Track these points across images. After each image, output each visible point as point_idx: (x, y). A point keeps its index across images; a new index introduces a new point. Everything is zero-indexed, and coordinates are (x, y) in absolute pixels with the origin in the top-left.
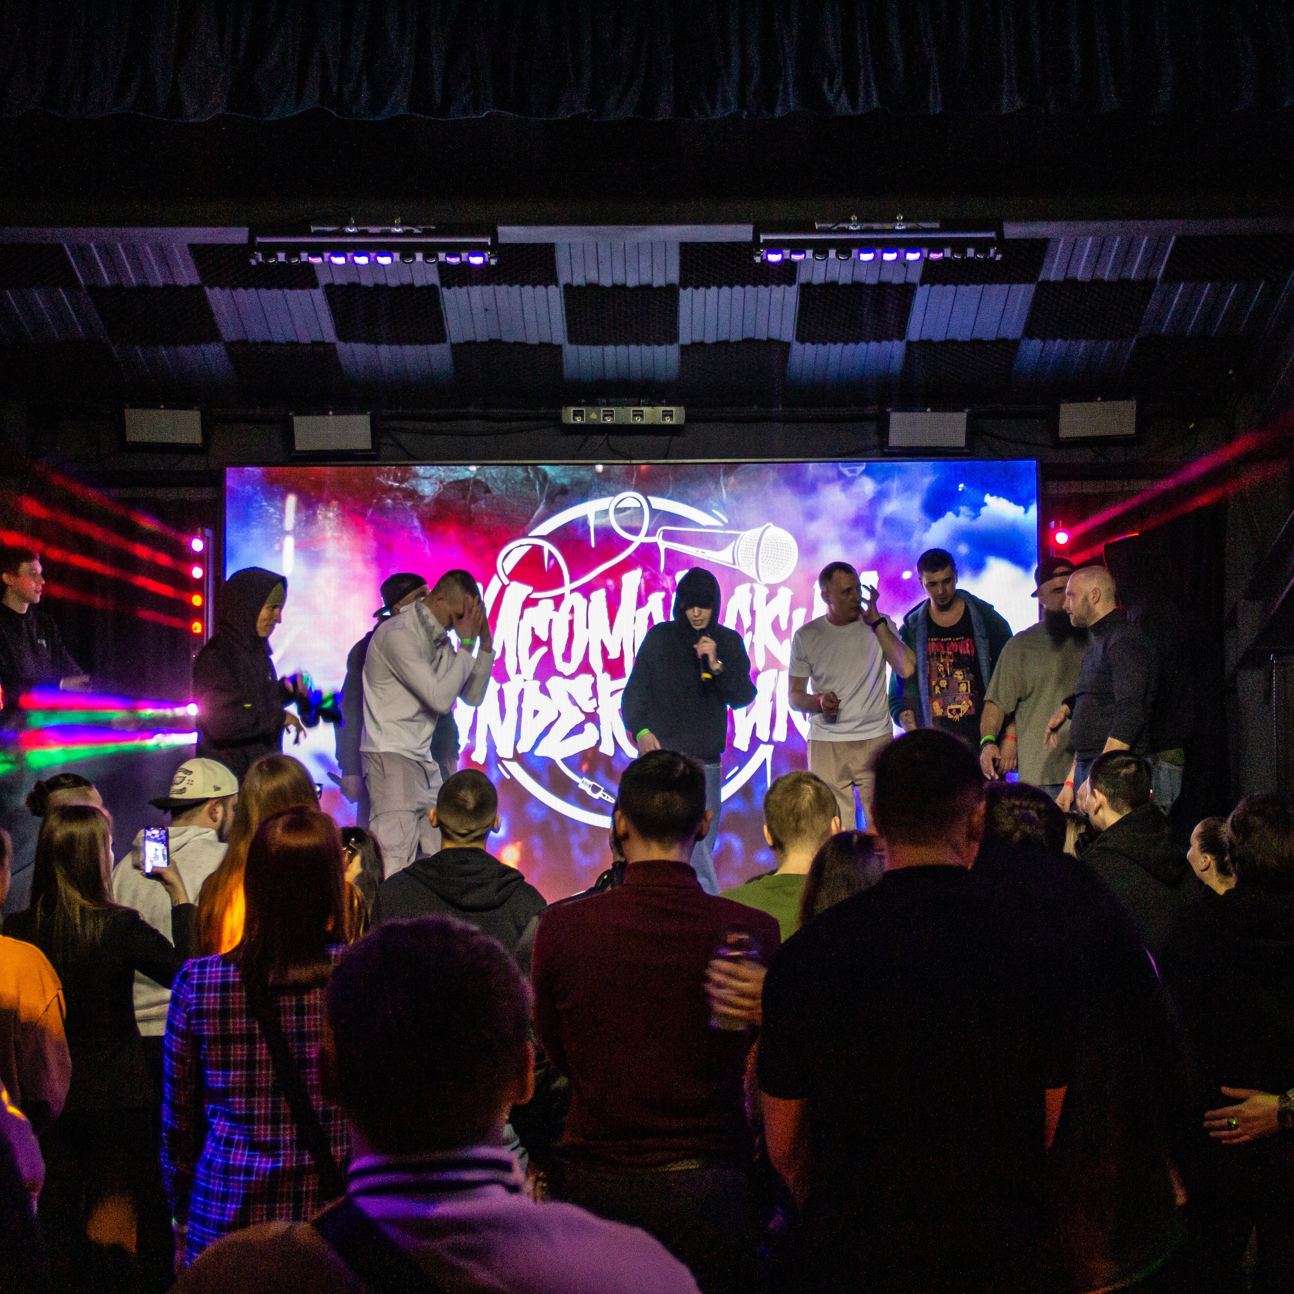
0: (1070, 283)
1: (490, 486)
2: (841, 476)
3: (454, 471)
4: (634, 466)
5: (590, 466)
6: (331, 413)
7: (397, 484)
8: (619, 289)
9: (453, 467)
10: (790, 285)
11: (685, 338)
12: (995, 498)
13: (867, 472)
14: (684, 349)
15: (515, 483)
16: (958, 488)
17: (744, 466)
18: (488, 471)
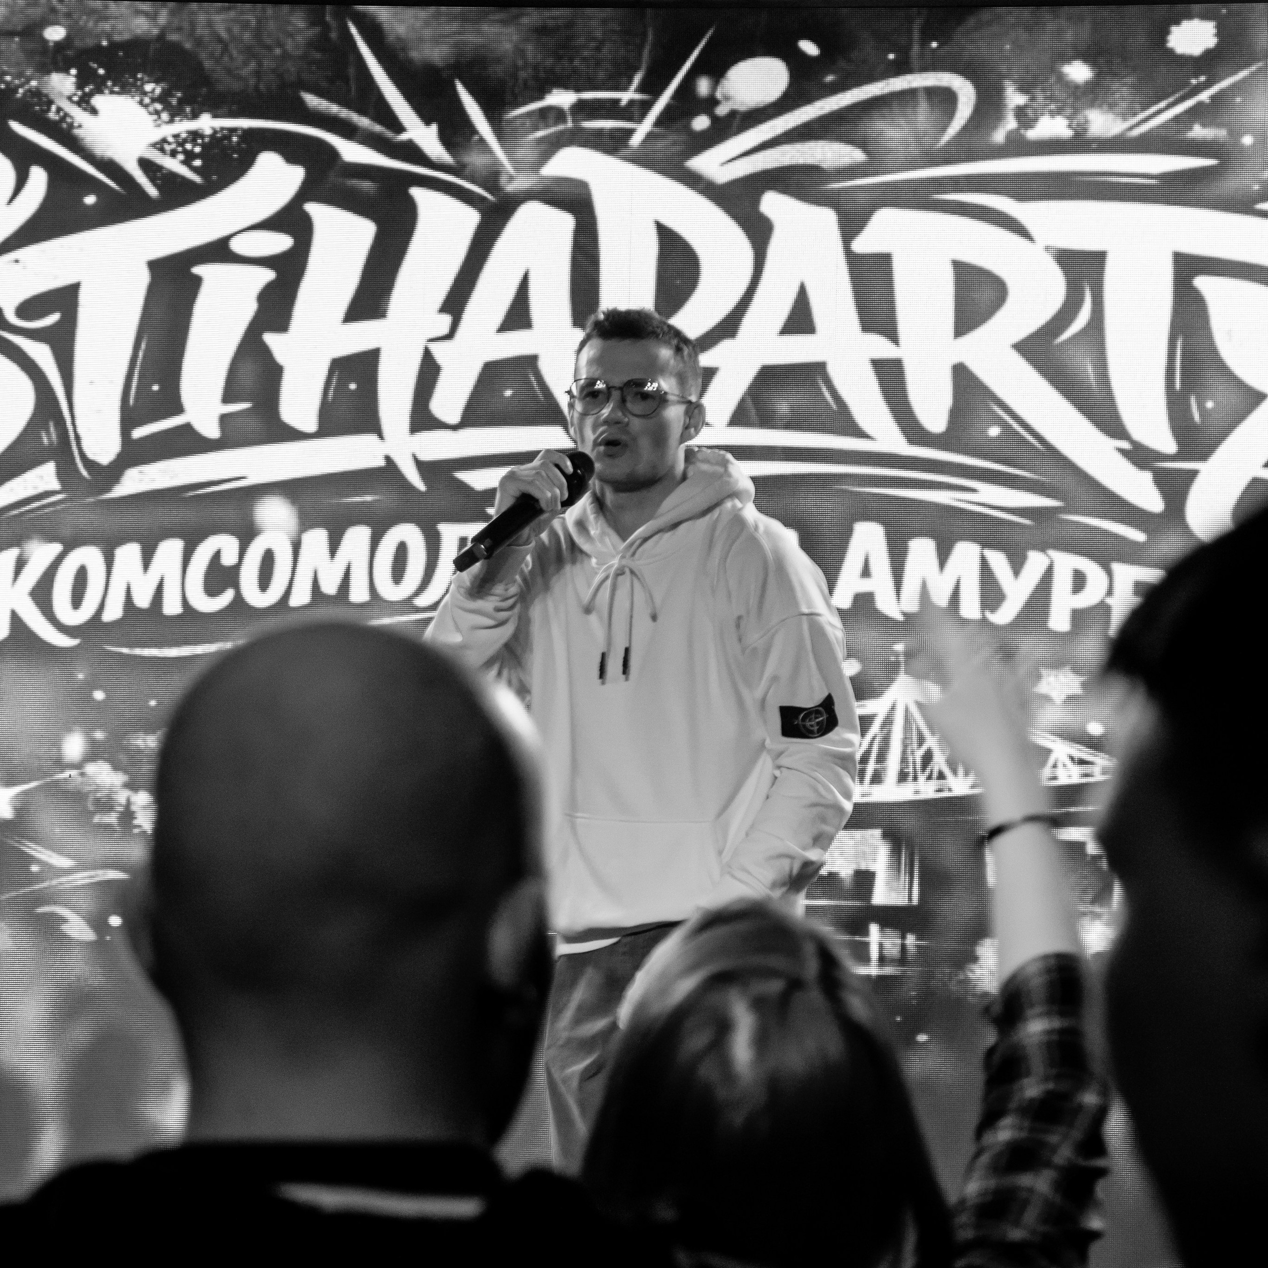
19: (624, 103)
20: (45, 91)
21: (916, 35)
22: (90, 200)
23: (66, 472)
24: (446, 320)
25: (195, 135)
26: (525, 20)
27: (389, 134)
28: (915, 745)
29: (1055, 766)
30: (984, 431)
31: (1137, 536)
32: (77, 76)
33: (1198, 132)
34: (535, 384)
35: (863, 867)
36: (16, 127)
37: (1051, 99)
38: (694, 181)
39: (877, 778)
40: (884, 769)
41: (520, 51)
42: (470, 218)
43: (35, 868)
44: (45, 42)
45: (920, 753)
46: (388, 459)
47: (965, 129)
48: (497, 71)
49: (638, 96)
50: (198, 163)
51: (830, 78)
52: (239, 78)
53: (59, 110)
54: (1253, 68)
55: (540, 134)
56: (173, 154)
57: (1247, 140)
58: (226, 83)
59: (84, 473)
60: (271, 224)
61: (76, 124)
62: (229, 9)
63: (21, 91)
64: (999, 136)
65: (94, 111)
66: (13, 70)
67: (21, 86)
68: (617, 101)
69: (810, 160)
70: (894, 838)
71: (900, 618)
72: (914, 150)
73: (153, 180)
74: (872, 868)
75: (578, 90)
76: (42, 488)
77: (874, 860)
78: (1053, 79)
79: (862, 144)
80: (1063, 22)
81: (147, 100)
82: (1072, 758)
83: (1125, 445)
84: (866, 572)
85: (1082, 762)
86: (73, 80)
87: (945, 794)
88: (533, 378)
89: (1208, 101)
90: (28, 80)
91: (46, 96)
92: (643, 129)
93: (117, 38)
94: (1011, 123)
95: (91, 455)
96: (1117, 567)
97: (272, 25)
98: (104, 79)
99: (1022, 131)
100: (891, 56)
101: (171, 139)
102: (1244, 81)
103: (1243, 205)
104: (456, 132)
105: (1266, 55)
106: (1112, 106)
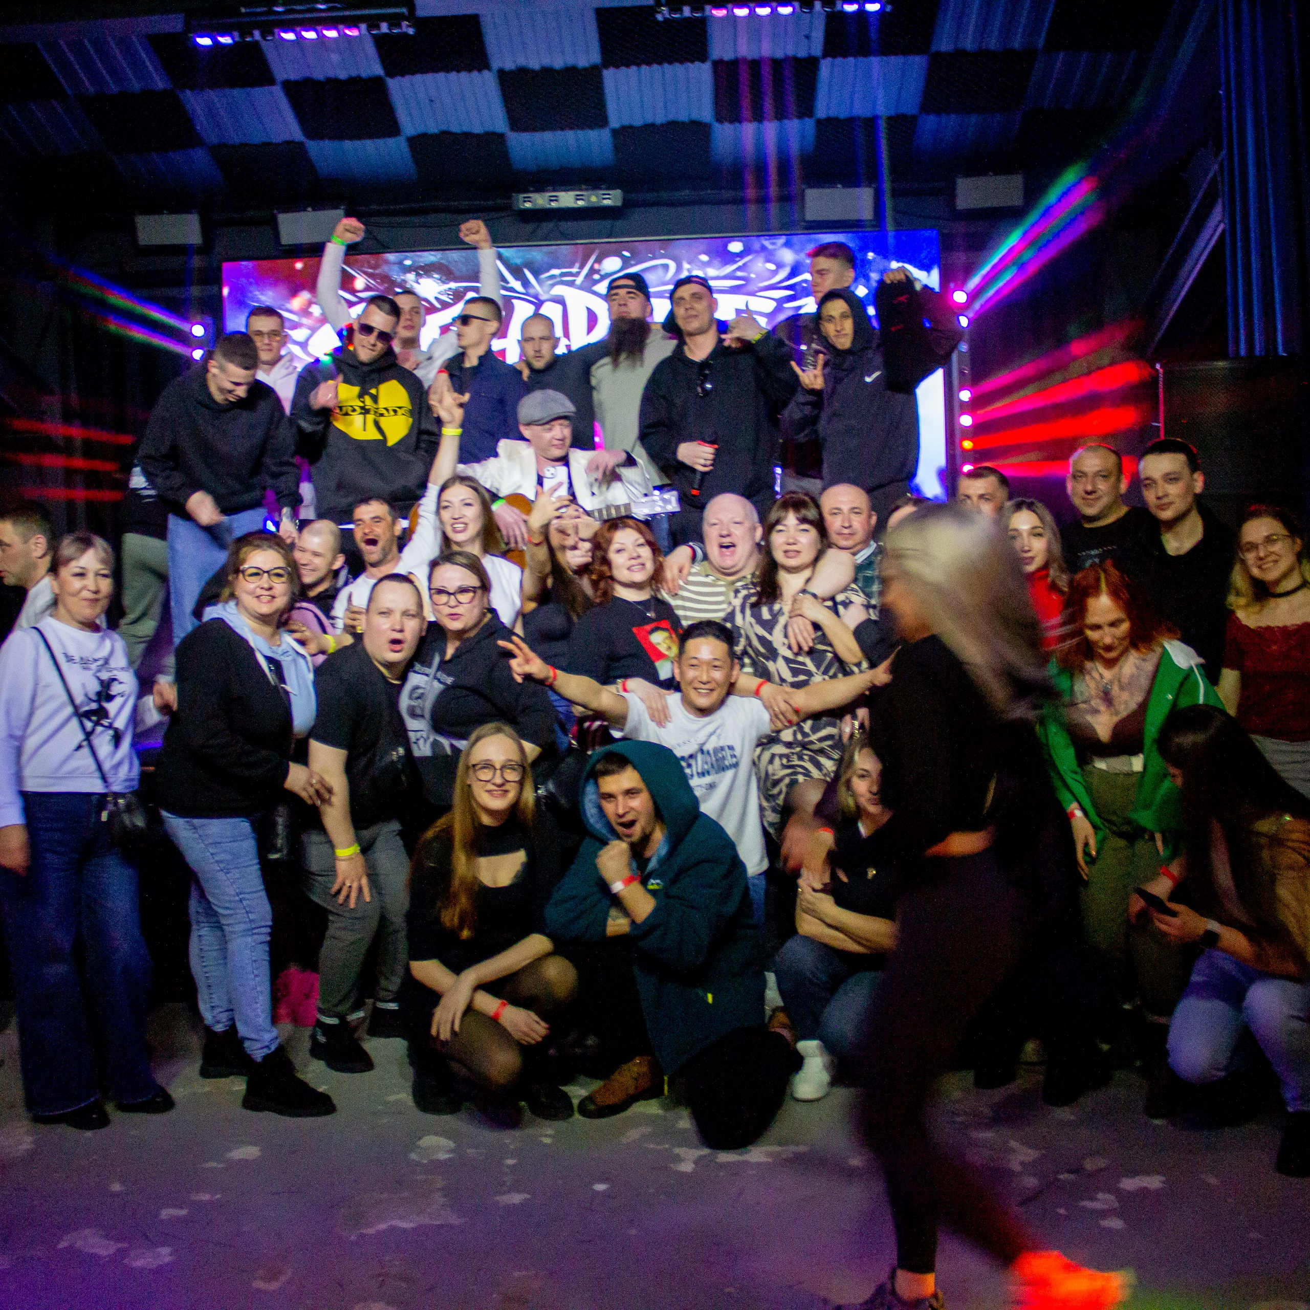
0: (960, 53)
1: (452, 268)
2: (764, 248)
3: (421, 257)
4: (580, 246)
5: (541, 248)
6: (309, 209)
7: (370, 271)
8: (547, 71)
9: (420, 254)
10: (703, 61)
11: (614, 121)
13: (788, 245)
14: (615, 133)
16: (868, 256)
17: (678, 242)
18: (450, 255)
19: (574, 272)
20: (406, 279)
21: (657, 249)
25: (450, 289)
26: (544, 250)
32: (415, 274)
33: (739, 274)
37: (697, 266)
38: (594, 293)
41: (542, 259)
42: (531, 307)
44: (405, 265)
48: (537, 265)
49: (577, 270)
50: (450, 297)
51: (633, 262)
52: (461, 272)
54: (753, 256)
55: (550, 282)
56: (444, 294)
57: (753, 276)
58: (458, 273)
62: (458, 252)
63: (399, 280)
65: (419, 283)
66: (396, 274)
68: (571, 272)
72: (658, 282)
73: (439, 303)
75: (559, 268)
78: (697, 260)
80: (699, 244)
81: (435, 280)
86: (413, 275)
89: (741, 265)
90: (400, 277)
91: (406, 281)
92: (579, 280)
93: (425, 263)
98: (422, 275)
100: (650, 256)
101: (443, 291)
102: (751, 259)
103: (753, 294)
104: (526, 283)
105: (757, 252)
106: (713, 267)
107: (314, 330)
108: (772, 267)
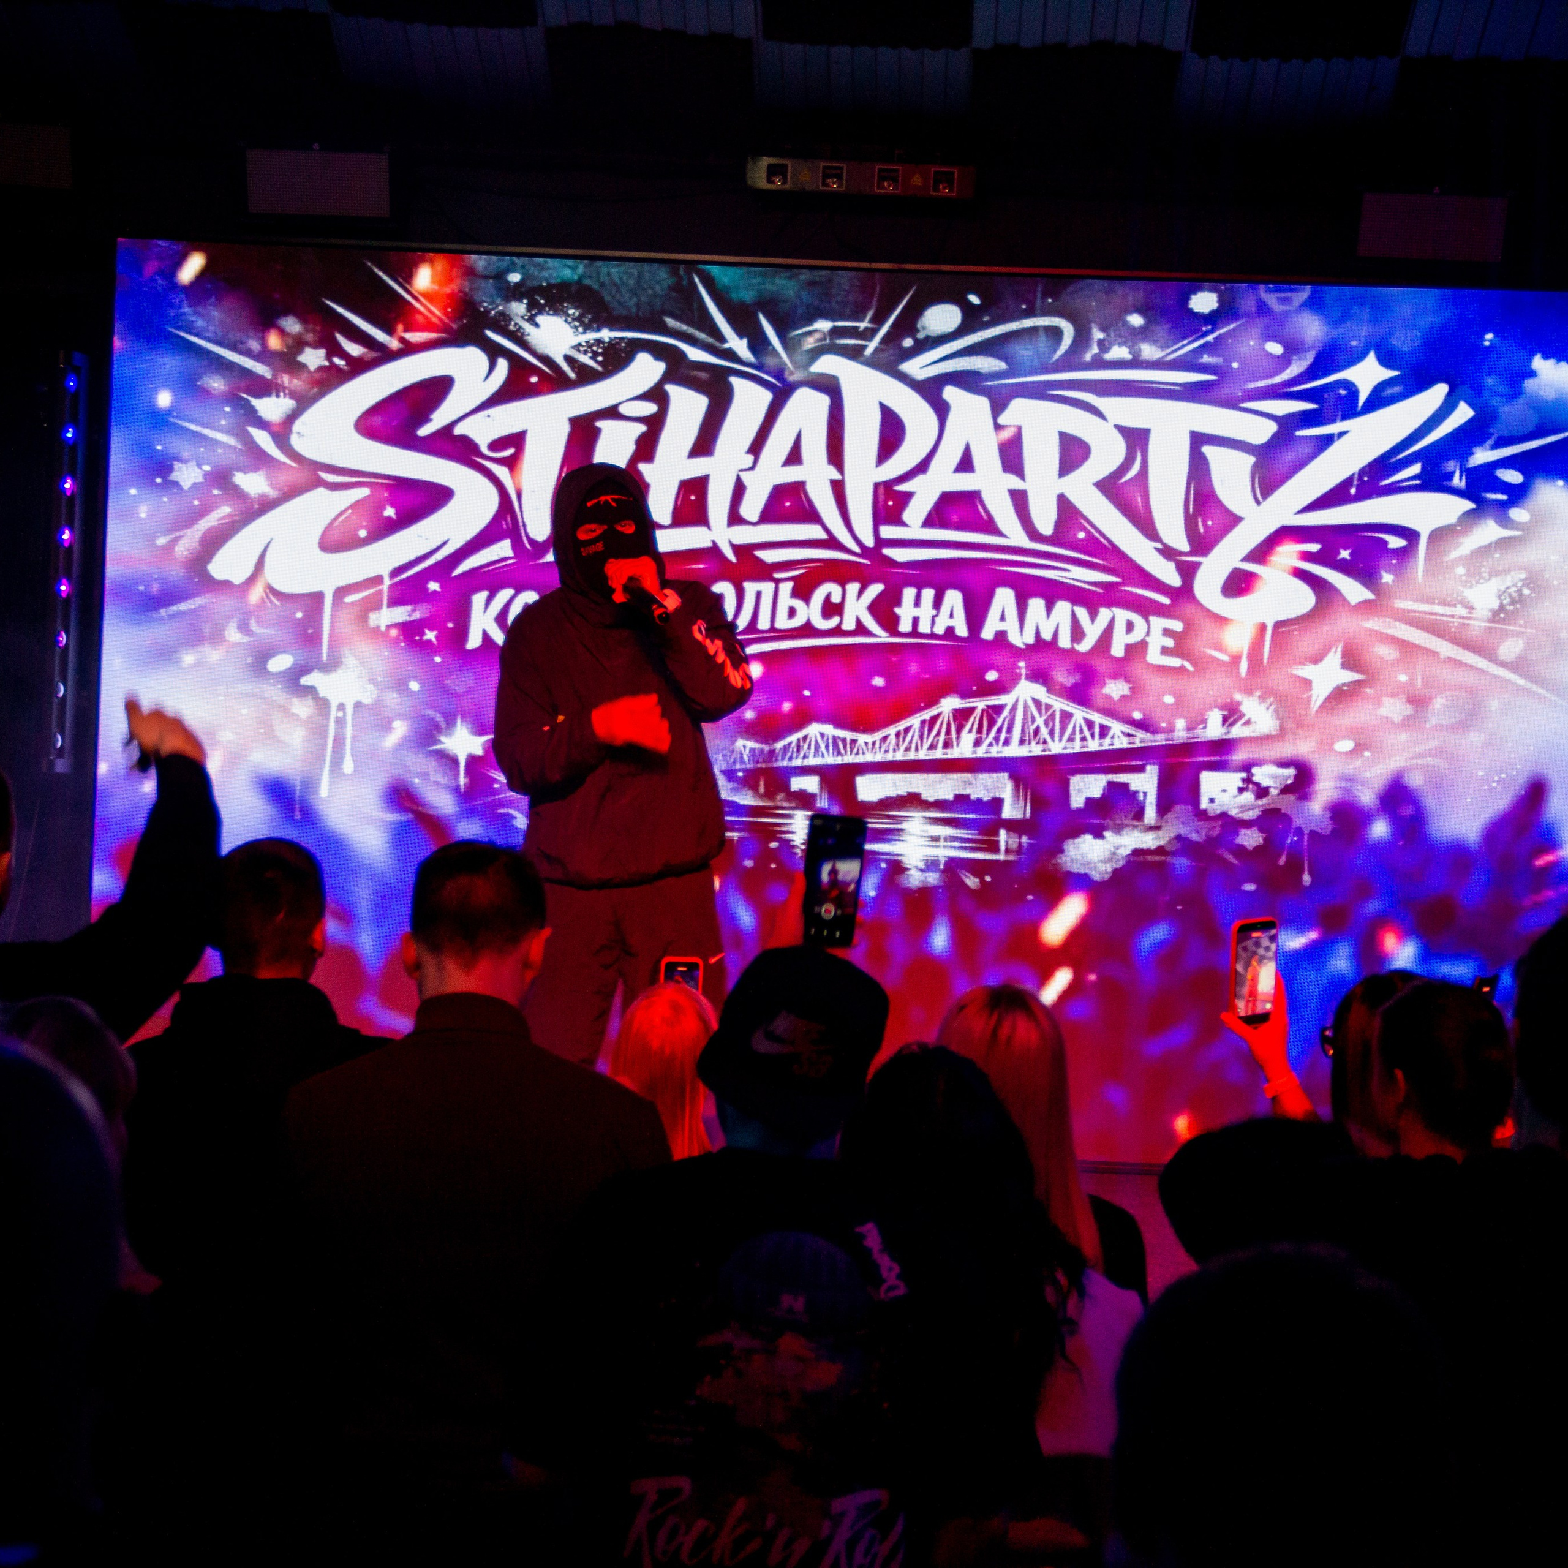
1: (607, 298)
2: (1263, 309)
3: (542, 268)
4: (877, 276)
5: (795, 271)
6: (316, 146)
7: (435, 287)
9: (541, 260)
11: (983, 35)
12: (1551, 362)
13: (1314, 304)
14: (980, 57)
15: (655, 295)
16: (1483, 340)
17: (1083, 283)
18: (604, 270)
19: (861, 329)
20: (508, 313)
21: (1039, 294)
22: (534, 380)
23: (517, 545)
24: (750, 458)
25: (599, 342)
26: (802, 277)
27: (717, 344)
28: (1030, 723)
29: (1113, 737)
30: (1075, 535)
31: (1165, 600)
32: (528, 304)
33: (1206, 359)
34: (804, 499)
35: (997, 795)
36: (490, 334)
37: (1120, 336)
38: (904, 378)
39: (1007, 742)
40: (1011, 738)
41: (798, 296)
42: (766, 396)
43: (496, 786)
44: (508, 282)
45: (1033, 728)
46: (714, 542)
47: (1067, 352)
48: (785, 307)
49: (869, 325)
50: (600, 358)
51: (986, 318)
52: (626, 307)
53: (516, 324)
54: (1238, 323)
55: (810, 346)
56: (585, 352)
57: (1235, 365)
58: (618, 311)
59: (528, 546)
60: (645, 397)
61: (526, 334)
62: (621, 265)
63: (493, 312)
64: (1088, 357)
65: (537, 325)
66: (488, 300)
67: (493, 309)
68: (857, 328)
69: (973, 368)
70: (1017, 780)
71: (1022, 646)
72: (1036, 364)
73: (573, 368)
74: (1002, 796)
75: (833, 320)
76: (503, 555)
77: (1004, 791)
78: (1121, 324)
79: (1005, 359)
80: (1127, 290)
81: (570, 320)
82: (1123, 733)
83: (1159, 546)
84: (1003, 618)
85: (1129, 735)
86: (525, 306)
87: (1047, 753)
88: (803, 496)
89: (1212, 341)
90: (497, 307)
91: (509, 316)
92: (872, 346)
93: (553, 281)
94: (1095, 349)
95: (532, 535)
96: (1152, 619)
97: (647, 276)
98: (543, 306)
99: (1101, 355)
100: (1024, 307)
101: (584, 344)
102: (1234, 329)
103: (1232, 404)
104: (758, 343)
105: (1247, 315)
106: (1155, 342)
107: (303, 403)
108: (1275, 348)
